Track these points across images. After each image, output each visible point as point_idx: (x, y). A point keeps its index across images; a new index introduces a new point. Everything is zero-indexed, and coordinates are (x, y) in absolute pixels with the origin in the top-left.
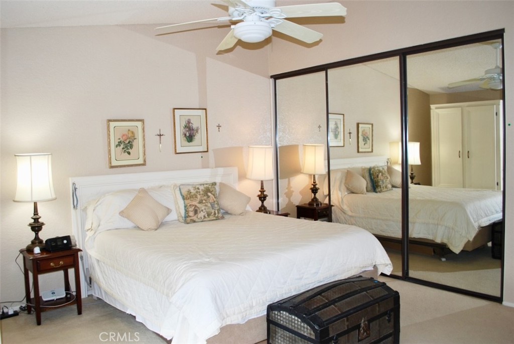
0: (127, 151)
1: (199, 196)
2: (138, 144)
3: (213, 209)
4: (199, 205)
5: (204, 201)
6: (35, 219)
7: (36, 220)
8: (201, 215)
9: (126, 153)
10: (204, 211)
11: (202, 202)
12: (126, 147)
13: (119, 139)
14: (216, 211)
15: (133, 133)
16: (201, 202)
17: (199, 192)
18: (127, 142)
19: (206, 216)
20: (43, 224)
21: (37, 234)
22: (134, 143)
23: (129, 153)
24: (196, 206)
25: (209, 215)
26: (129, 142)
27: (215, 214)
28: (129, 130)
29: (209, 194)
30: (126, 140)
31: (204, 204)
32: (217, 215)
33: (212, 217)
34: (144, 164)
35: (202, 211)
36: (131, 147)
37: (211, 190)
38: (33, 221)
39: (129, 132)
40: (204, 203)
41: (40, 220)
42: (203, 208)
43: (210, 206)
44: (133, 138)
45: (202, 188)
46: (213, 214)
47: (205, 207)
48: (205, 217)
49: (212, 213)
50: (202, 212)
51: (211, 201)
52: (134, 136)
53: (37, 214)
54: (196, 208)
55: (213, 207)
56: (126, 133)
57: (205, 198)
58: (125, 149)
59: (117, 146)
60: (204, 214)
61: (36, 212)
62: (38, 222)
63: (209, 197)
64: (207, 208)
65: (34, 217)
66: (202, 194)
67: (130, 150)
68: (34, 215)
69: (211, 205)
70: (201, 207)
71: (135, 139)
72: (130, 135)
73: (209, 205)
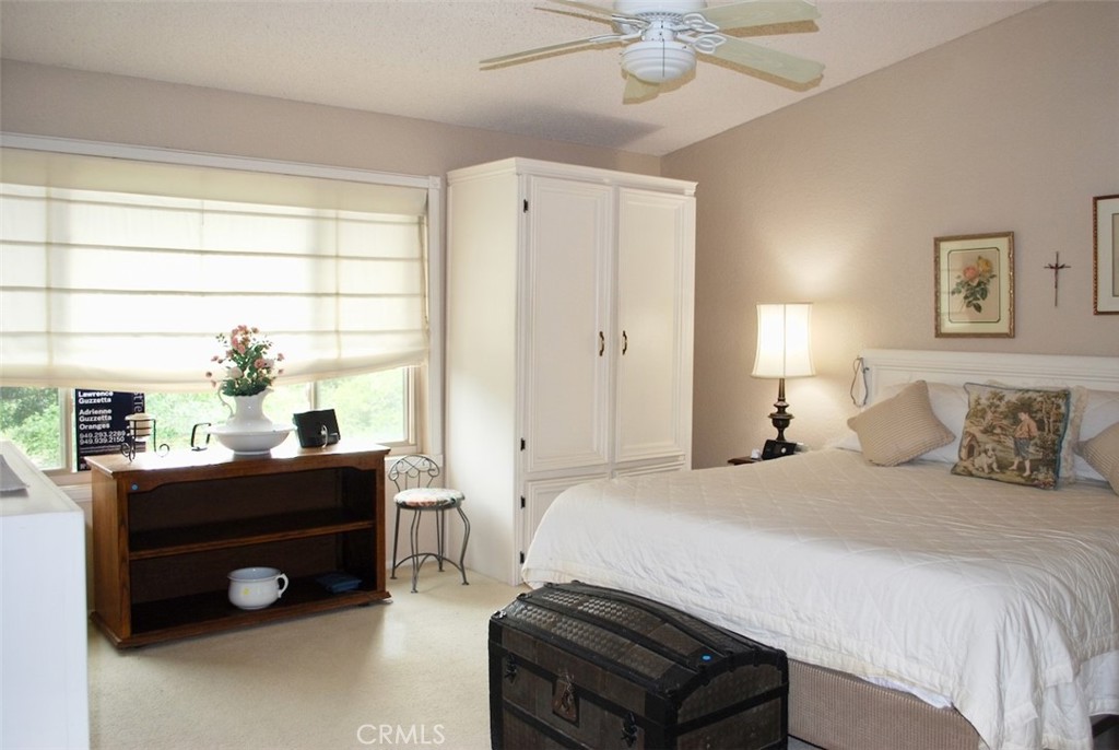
0: (975, 302)
1: (989, 416)
2: (1001, 286)
3: (1018, 454)
4: (981, 437)
5: (998, 431)
6: (779, 407)
7: (782, 409)
8: (982, 461)
9: (972, 308)
10: (990, 453)
11: (991, 432)
12: (973, 294)
13: (959, 277)
15: (987, 263)
16: (988, 431)
17: (998, 406)
18: (975, 284)
19: (995, 466)
20: (790, 417)
21: (781, 432)
22: (991, 287)
23: (978, 308)
24: (974, 436)
25: (1003, 467)
26: (979, 284)
27: (1021, 468)
28: (980, 258)
30: (972, 280)
31: (996, 438)
32: (1027, 473)
33: (1010, 475)
34: (1011, 335)
35: (986, 452)
36: (984, 294)
37: (1036, 407)
38: (776, 410)
39: (980, 262)
40: (997, 434)
41: (787, 410)
42: (989, 446)
44: (988, 275)
45: (1012, 397)
46: (1014, 467)
47: (995, 445)
48: (990, 467)
49: (1012, 464)
50: (983, 455)
52: (990, 271)
53: (784, 400)
54: (974, 443)
55: (1019, 449)
56: (974, 264)
57: (1005, 422)
58: (971, 299)
59: (953, 293)
60: (990, 461)
61: (782, 397)
62: (784, 412)
63: (1017, 422)
64: (999, 447)
65: (779, 404)
66: (1002, 413)
67: (981, 302)
68: (779, 400)
70: (985, 443)
71: (993, 276)
72: (981, 269)
73: (1010, 443)
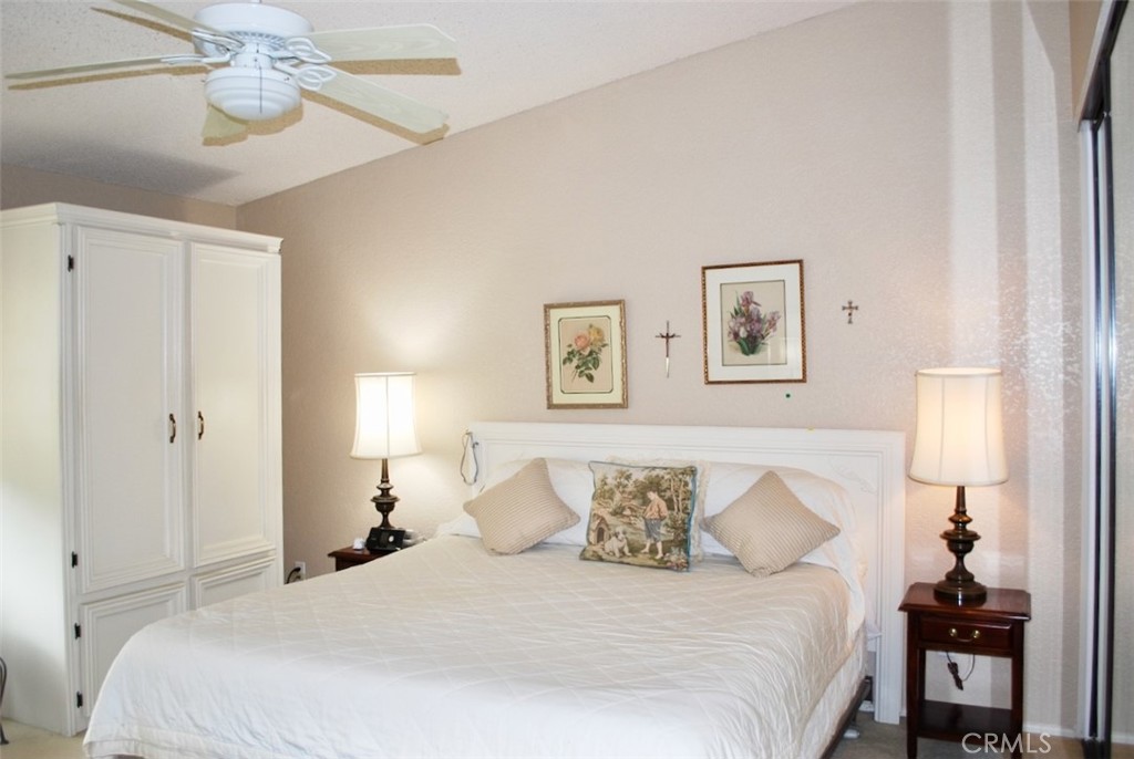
0: (587, 372)
1: (618, 497)
2: (612, 356)
3: (649, 536)
4: (610, 519)
5: (627, 512)
6: (382, 490)
7: (385, 492)
8: (613, 545)
9: (585, 378)
10: (621, 536)
11: (621, 513)
12: (585, 364)
13: (570, 346)
14: (659, 546)
15: (599, 331)
16: (617, 513)
17: (625, 486)
18: (586, 353)
19: (626, 550)
20: (395, 499)
21: (385, 517)
22: (603, 356)
23: (591, 378)
24: (603, 519)
25: (634, 550)
26: (591, 353)
27: (653, 551)
28: (591, 326)
29: (653, 496)
30: (583, 349)
31: (626, 520)
32: (660, 555)
34: (623, 405)
35: (616, 535)
36: (596, 364)
37: (665, 485)
38: (379, 492)
39: (592, 331)
40: (628, 516)
41: (391, 492)
42: (619, 529)
43: (643, 528)
44: (600, 344)
45: (639, 476)
46: (647, 550)
47: (625, 527)
48: (621, 551)
49: (644, 546)
50: (614, 538)
51: (651, 513)
52: (602, 340)
53: (387, 482)
54: (603, 526)
55: (650, 531)
56: (586, 333)
57: (634, 503)
58: (583, 369)
59: (564, 363)
60: (621, 545)
61: (385, 477)
62: (388, 495)
64: (630, 530)
65: (382, 486)
66: (630, 493)
67: (593, 372)
68: (382, 482)
69: (646, 525)
70: (616, 526)
71: (604, 346)
72: (592, 338)
